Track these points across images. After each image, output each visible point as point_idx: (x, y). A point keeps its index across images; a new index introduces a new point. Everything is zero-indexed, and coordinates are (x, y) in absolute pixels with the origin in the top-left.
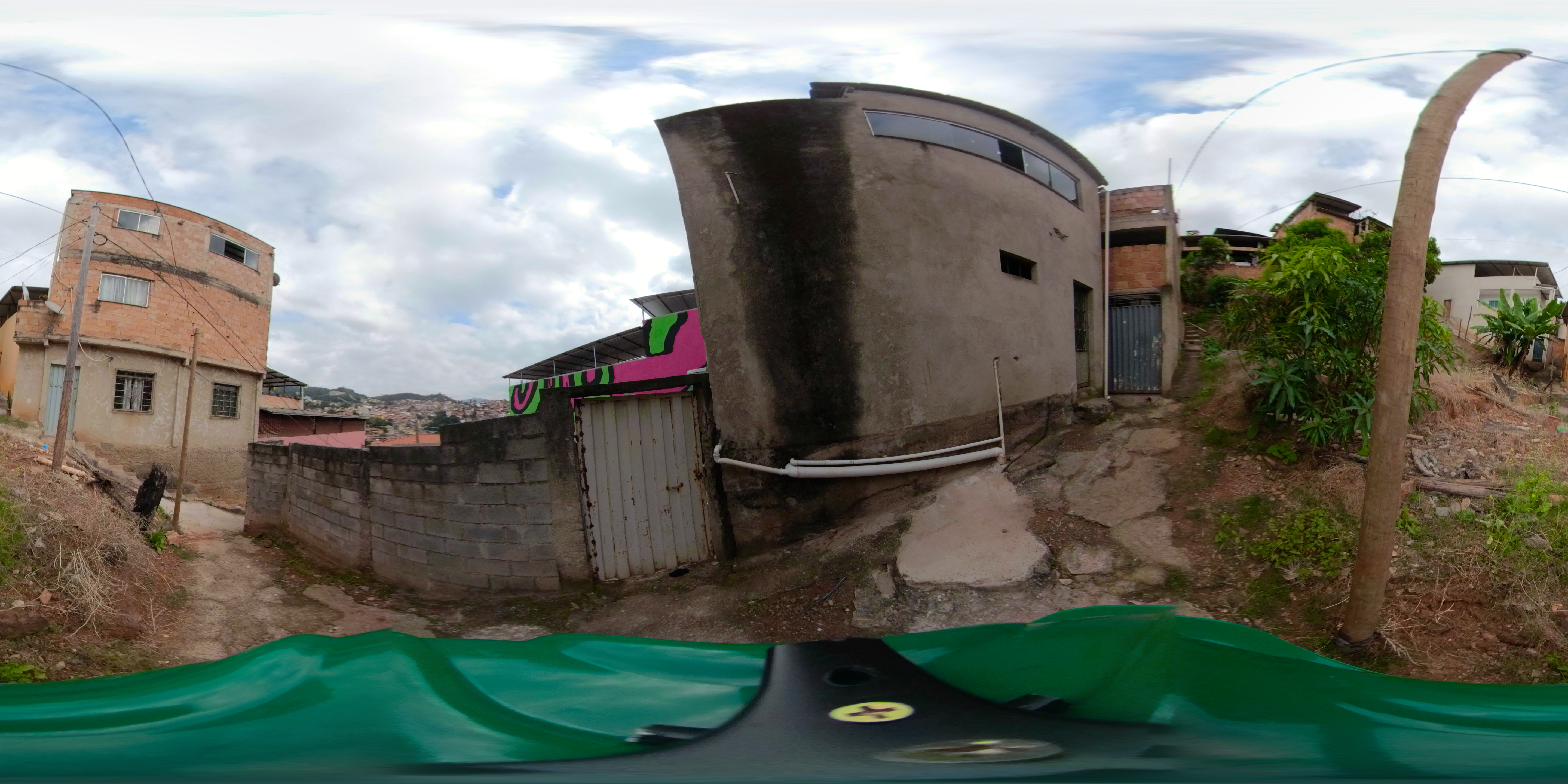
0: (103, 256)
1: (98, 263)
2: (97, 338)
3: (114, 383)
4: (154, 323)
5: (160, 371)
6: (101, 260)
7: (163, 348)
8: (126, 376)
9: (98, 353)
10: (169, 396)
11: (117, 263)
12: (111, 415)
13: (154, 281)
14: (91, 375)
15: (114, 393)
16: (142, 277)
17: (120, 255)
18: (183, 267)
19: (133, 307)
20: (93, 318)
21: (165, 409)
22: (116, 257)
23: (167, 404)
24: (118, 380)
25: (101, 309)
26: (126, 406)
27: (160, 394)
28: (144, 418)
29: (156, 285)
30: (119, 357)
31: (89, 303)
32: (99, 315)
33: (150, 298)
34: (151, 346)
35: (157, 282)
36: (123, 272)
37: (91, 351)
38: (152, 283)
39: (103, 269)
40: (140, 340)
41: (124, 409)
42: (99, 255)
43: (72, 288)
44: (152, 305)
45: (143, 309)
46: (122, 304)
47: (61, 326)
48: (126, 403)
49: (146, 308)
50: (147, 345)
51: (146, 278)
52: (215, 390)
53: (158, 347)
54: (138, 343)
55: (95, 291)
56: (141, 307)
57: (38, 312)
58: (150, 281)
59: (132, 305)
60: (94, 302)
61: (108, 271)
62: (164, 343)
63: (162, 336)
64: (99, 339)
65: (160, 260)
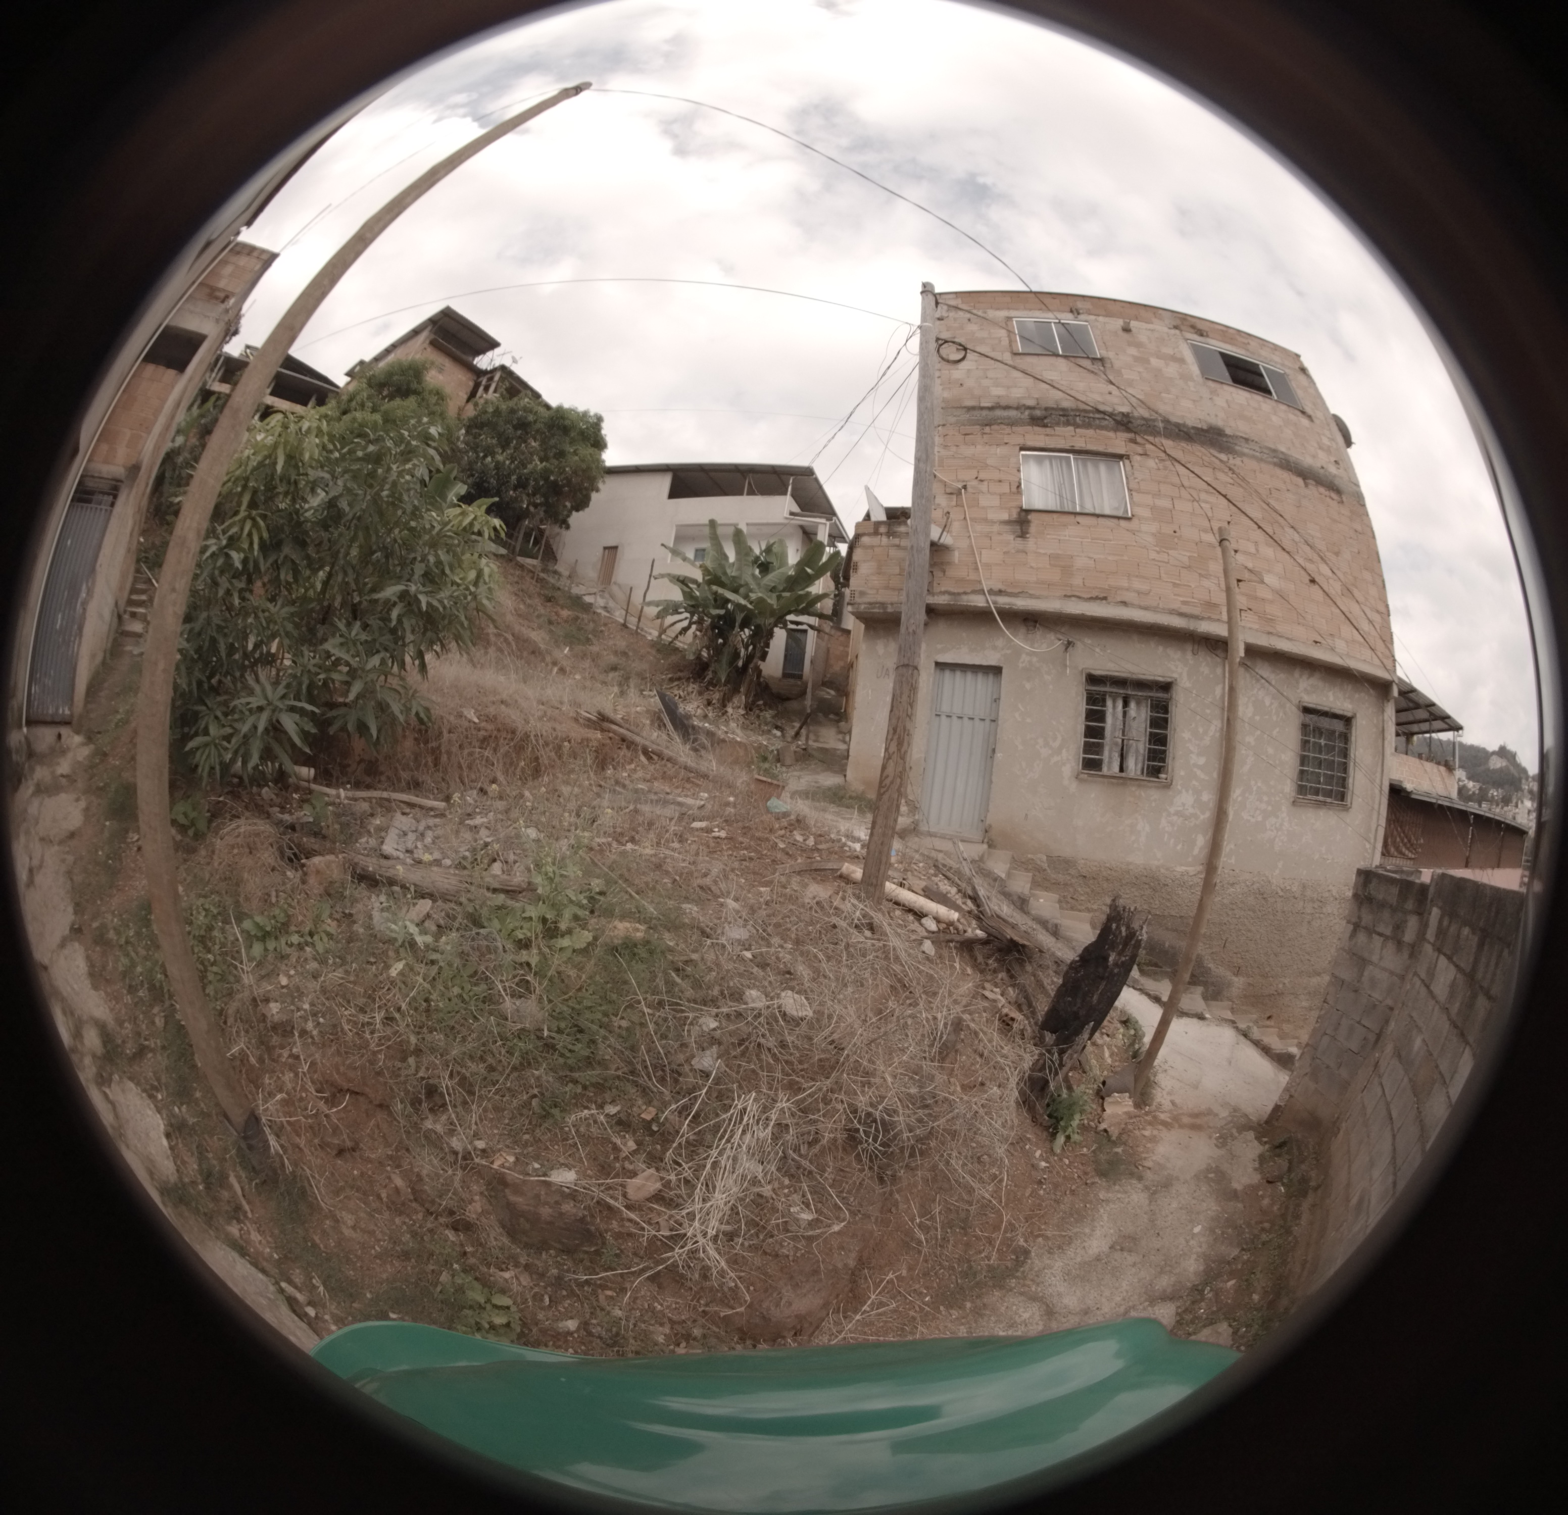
0: (1013, 413)
1: (1008, 430)
2: (1032, 596)
3: (1083, 707)
4: (1153, 555)
5: (1185, 675)
6: (1012, 423)
7: (1182, 615)
8: (1108, 689)
9: (1039, 633)
10: (1207, 741)
11: (1045, 426)
12: (1073, 786)
13: (1128, 457)
14: (1028, 686)
15: (1081, 729)
16: (1101, 449)
17: (1046, 409)
18: (1174, 419)
19: (1101, 520)
20: (1018, 551)
21: (1199, 772)
22: (1038, 413)
23: (1202, 761)
24: (1092, 699)
25: (1033, 529)
26: (1110, 763)
27: (1186, 735)
28: (1152, 795)
29: (1136, 465)
30: (1088, 641)
31: (1005, 516)
32: (1031, 544)
33: (1131, 495)
34: (1154, 609)
35: (1136, 459)
36: (1061, 444)
37: (1022, 630)
38: (1127, 462)
39: (1020, 441)
40: (1129, 597)
41: (1105, 770)
42: (1005, 413)
43: (965, 487)
44: (1139, 511)
45: (1123, 523)
46: (1076, 514)
47: (951, 572)
48: (1110, 758)
49: (1128, 519)
50: (1146, 608)
51: (1111, 450)
52: (1304, 726)
53: (1172, 612)
54: (1124, 603)
55: (1014, 489)
56: (1118, 518)
57: (898, 546)
58: (1120, 457)
59: (1098, 516)
60: (1015, 516)
61: (1030, 443)
62: (1185, 603)
63: (1175, 585)
64: (1038, 598)
65: (1125, 409)
